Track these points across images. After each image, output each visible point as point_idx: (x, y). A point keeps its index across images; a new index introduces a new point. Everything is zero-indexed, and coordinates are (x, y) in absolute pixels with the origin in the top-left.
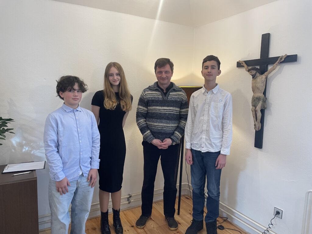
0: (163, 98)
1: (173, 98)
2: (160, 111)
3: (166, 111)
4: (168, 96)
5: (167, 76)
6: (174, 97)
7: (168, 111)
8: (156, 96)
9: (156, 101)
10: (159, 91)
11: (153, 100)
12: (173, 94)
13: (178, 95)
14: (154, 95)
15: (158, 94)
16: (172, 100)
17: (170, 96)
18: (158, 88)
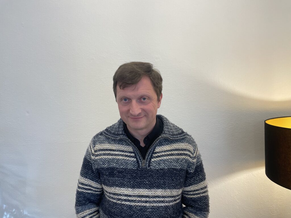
0: (138, 162)
1: (164, 161)
2: (129, 201)
3: (146, 202)
4: (152, 157)
5: (143, 110)
6: (165, 158)
7: (150, 202)
8: (121, 157)
9: (119, 172)
10: (128, 145)
11: (113, 169)
12: (165, 151)
13: (177, 152)
14: (116, 155)
15: (126, 152)
16: (161, 169)
17: (157, 157)
18: (125, 137)
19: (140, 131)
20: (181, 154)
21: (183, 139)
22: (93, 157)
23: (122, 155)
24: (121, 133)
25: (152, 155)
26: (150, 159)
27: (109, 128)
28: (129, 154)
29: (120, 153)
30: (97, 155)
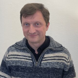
0: (33, 63)
10: (28, 52)
11: (18, 66)
12: (50, 57)
13: (57, 58)
14: (21, 58)
15: (26, 56)
16: (47, 68)
17: (45, 60)
19: (35, 44)
20: (60, 60)
21: (62, 50)
22: (7, 59)
24: (24, 45)
26: (41, 62)
29: (23, 57)
30: (9, 58)
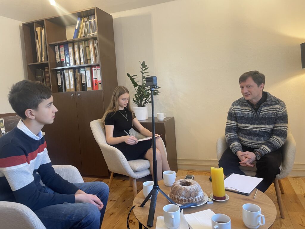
5: (249, 91)
12: (267, 110)
17: (262, 112)
18: (248, 104)
23: (246, 111)
25: (260, 111)
27: (240, 99)
28: (249, 111)
30: (235, 110)
